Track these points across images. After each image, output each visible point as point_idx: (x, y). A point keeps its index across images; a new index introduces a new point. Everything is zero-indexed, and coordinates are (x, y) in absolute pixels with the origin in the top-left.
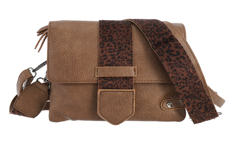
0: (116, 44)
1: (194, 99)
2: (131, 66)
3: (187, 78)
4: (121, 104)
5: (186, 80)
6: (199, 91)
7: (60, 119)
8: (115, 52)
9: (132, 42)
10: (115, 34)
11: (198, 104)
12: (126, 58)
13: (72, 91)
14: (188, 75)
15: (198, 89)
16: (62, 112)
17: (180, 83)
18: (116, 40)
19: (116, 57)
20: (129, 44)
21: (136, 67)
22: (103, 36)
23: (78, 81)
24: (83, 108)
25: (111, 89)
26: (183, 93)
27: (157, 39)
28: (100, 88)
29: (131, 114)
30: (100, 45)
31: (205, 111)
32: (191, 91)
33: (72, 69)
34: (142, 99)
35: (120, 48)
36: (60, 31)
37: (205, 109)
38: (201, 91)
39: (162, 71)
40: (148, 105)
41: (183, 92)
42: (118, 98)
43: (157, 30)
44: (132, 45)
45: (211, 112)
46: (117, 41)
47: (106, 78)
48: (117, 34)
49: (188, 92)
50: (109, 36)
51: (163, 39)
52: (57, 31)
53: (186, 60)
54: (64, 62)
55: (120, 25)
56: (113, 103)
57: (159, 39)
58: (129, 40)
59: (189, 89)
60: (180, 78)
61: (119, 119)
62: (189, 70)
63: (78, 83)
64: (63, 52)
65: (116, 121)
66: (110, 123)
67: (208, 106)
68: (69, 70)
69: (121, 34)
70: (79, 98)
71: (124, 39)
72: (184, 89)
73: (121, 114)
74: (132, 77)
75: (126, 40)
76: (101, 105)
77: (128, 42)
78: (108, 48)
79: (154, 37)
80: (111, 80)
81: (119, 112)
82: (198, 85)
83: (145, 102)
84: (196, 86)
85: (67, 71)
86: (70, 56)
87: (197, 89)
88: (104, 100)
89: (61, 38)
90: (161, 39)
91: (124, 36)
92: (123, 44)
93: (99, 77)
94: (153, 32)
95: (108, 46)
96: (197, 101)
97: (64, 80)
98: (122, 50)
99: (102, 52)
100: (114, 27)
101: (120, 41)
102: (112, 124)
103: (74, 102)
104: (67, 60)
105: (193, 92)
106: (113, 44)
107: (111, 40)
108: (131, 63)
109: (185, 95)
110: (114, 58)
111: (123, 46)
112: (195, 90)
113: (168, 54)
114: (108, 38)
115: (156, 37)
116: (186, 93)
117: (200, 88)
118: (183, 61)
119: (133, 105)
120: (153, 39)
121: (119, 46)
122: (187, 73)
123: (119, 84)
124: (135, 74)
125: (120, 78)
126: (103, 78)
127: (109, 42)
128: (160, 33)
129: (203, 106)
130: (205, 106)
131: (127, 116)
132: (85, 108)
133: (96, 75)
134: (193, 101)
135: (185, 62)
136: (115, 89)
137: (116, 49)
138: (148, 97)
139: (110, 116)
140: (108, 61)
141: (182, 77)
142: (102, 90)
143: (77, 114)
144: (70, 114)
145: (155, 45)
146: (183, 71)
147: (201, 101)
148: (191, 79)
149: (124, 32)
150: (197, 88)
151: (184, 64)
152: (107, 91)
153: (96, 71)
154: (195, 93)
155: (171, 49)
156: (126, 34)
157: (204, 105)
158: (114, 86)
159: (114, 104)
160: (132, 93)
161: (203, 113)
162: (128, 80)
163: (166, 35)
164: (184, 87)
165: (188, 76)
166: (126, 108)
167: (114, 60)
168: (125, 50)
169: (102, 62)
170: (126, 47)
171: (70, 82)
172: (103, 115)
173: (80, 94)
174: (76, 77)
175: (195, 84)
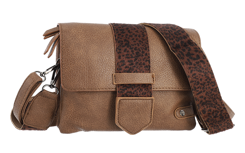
0: (133, 49)
1: (210, 107)
2: (149, 73)
3: (205, 83)
4: (140, 113)
5: (203, 85)
6: (215, 98)
7: (73, 130)
8: (133, 57)
9: (148, 47)
10: (131, 38)
11: (214, 112)
12: (144, 64)
13: (88, 100)
14: (206, 80)
15: (215, 96)
16: (76, 122)
17: (198, 88)
18: (133, 45)
19: (134, 63)
20: (146, 49)
21: (154, 74)
22: (119, 41)
23: (95, 88)
24: (99, 118)
25: (130, 96)
26: (200, 99)
27: (176, 42)
28: (119, 96)
29: (149, 122)
30: (116, 50)
31: (221, 120)
32: (208, 98)
33: (89, 76)
34: (157, 107)
35: (137, 53)
36: (73, 35)
37: (220, 118)
38: (217, 98)
39: (179, 78)
40: (164, 114)
41: (200, 97)
42: (137, 106)
43: (175, 33)
44: (149, 51)
45: (226, 121)
46: (134, 47)
47: (125, 85)
48: (133, 39)
49: (205, 98)
50: (125, 40)
51: (182, 42)
52: (70, 35)
53: (206, 64)
54: (80, 68)
55: (134, 29)
56: (131, 111)
57: (177, 42)
58: (146, 45)
59: (206, 94)
60: (198, 83)
61: (137, 129)
62: (208, 75)
63: (96, 90)
64: (78, 58)
65: (133, 131)
66: (128, 133)
67: (223, 115)
68: (86, 77)
69: (137, 39)
70: (95, 107)
71: (140, 44)
72: (202, 94)
73: (139, 123)
74: (151, 84)
75: (143, 46)
76: (119, 113)
77: (145, 48)
78: (126, 53)
79: (172, 39)
80: (130, 87)
81: (137, 120)
82: (215, 91)
83: (160, 111)
84: (212, 92)
85: (83, 78)
86: (86, 62)
87: (213, 96)
88: (122, 109)
89: (75, 42)
90: (179, 42)
91: (140, 41)
92: (140, 49)
93: (118, 85)
94: (172, 34)
95: (125, 51)
96: (213, 109)
97: (80, 87)
98: (140, 55)
99: (120, 57)
100: (129, 31)
101: (137, 46)
102: (129, 134)
103: (90, 112)
104: (83, 66)
105: (210, 99)
106: (130, 49)
107: (128, 45)
108: (149, 69)
109: (202, 101)
110: (132, 64)
111: (140, 51)
112: (212, 96)
113: (188, 58)
114: (124, 43)
115: (174, 40)
116: (203, 99)
117: (217, 94)
118: (202, 65)
119: (151, 114)
120: (172, 41)
121: (137, 51)
122: (206, 77)
123: (138, 92)
124: (154, 80)
125: (139, 85)
126: (121, 85)
127: (126, 47)
128: (179, 36)
129: (218, 114)
130: (221, 115)
131: (145, 125)
132: (100, 118)
133: (114, 82)
134: (209, 109)
135: (205, 66)
136: (134, 97)
137: (134, 54)
138: (163, 106)
139: (128, 125)
140: (126, 67)
141: (201, 82)
142: (122, 98)
143: (92, 124)
144: (85, 125)
145: (174, 48)
146: (202, 76)
147: (217, 109)
148: (208, 85)
149: (139, 36)
150: (213, 94)
151: (203, 69)
152: (126, 99)
153: (114, 78)
154: (211, 100)
155: (191, 53)
156: (142, 39)
157: (220, 113)
158: (134, 93)
159: (133, 113)
160: (151, 101)
161: (219, 121)
162: (147, 87)
163: (185, 39)
164: (201, 92)
165: (206, 82)
166: (144, 117)
167: (132, 66)
168: (143, 56)
169: (119, 69)
170: (143, 52)
171: (87, 90)
172: (121, 125)
173: (96, 103)
174: (93, 84)
175: (212, 90)
